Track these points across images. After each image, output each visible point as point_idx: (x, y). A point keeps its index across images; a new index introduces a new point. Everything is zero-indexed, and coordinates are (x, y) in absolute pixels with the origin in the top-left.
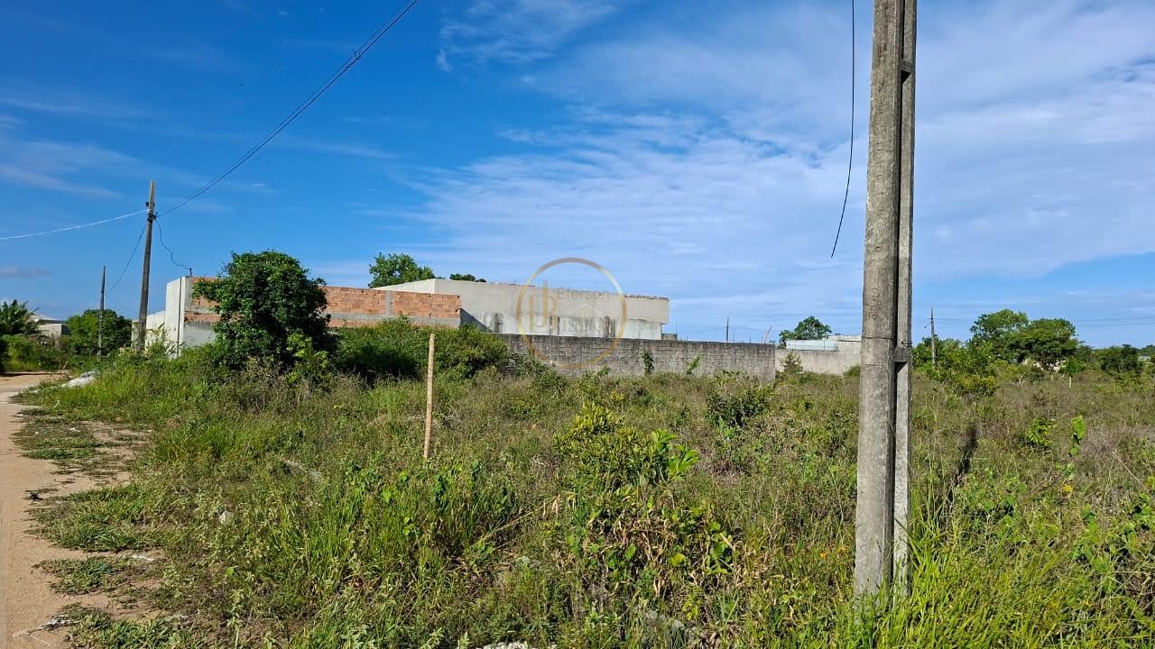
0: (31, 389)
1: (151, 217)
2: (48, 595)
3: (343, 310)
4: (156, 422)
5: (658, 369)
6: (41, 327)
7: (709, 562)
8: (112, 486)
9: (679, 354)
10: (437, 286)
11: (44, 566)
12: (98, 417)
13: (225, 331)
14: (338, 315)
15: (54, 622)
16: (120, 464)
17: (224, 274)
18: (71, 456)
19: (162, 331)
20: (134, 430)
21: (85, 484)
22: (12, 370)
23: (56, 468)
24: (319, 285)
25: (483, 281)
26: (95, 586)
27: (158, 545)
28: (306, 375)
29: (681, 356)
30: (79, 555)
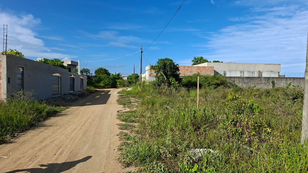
0: (121, 91)
1: (142, 52)
2: (118, 129)
3: (184, 72)
4: (143, 98)
5: (276, 86)
6: (123, 78)
7: (264, 135)
8: (133, 110)
9: (284, 81)
10: (208, 64)
11: (118, 124)
12: (132, 97)
13: (157, 77)
14: (182, 73)
15: (118, 134)
16: (135, 106)
17: (157, 64)
18: (126, 104)
19: (145, 78)
20: (139, 99)
21: (128, 110)
22: (118, 87)
23: (123, 107)
24: (177, 66)
25: (222, 62)
26: (126, 129)
27: (138, 122)
28: (174, 88)
29: (285, 82)
30: (124, 123)
